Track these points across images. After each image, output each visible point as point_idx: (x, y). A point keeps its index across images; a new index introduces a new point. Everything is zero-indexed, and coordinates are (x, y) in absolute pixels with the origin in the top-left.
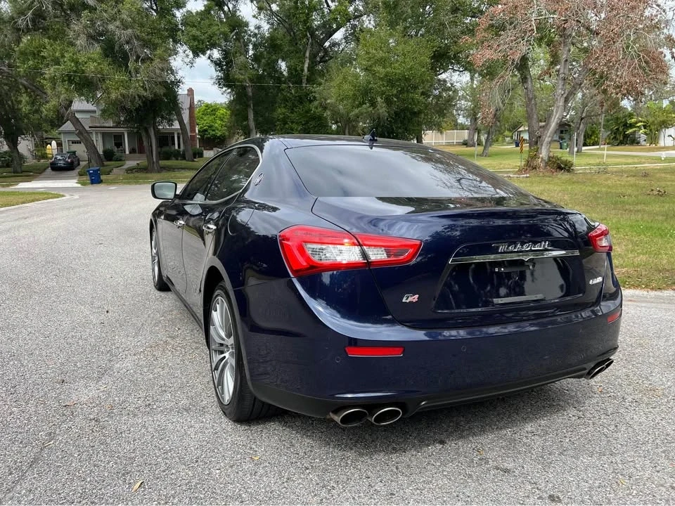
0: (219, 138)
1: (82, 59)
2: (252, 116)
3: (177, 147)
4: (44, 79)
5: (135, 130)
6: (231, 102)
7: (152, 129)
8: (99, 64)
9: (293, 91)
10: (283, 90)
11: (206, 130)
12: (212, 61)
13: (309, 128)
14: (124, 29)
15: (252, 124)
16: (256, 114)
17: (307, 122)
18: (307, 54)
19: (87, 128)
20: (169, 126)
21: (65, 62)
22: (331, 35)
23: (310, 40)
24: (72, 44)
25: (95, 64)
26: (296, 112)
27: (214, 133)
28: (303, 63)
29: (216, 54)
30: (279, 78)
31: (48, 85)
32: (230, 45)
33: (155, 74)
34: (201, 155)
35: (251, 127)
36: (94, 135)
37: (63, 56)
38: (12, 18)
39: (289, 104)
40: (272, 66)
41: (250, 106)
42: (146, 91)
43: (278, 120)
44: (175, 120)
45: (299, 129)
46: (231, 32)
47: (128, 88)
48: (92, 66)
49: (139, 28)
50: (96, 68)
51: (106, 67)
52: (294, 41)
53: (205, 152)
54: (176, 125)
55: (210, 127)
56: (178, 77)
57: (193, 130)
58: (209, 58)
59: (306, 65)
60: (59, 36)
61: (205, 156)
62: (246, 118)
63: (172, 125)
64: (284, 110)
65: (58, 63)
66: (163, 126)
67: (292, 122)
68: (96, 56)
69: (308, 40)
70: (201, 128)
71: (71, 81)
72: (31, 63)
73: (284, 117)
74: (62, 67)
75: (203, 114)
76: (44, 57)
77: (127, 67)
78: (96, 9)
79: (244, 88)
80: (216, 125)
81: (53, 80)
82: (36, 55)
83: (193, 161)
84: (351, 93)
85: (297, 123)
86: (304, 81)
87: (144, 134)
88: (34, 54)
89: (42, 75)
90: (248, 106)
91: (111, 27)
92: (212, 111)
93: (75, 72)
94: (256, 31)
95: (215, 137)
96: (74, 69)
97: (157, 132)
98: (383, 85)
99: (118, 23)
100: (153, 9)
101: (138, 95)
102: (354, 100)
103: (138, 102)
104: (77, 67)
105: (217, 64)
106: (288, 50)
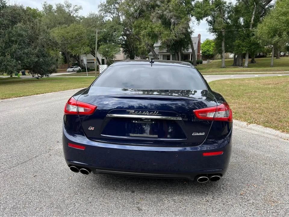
0: (211, 55)
1: (154, 27)
2: (224, 44)
3: (190, 60)
4: (141, 36)
5: (174, 53)
6: (216, 39)
7: (180, 53)
8: (159, 28)
9: (245, 32)
10: (240, 32)
11: (205, 52)
12: (208, 21)
13: (251, 49)
14: (170, 13)
15: (223, 48)
16: (226, 44)
17: (250, 46)
18: (254, 13)
19: (157, 53)
20: (187, 51)
21: (148, 28)
22: (270, 2)
23: (256, 6)
24: (152, 21)
25: (158, 28)
26: (245, 42)
27: (209, 53)
28: (251, 18)
29: (210, 18)
30: (238, 26)
31: (142, 37)
32: (216, 13)
33: (180, 30)
34: (201, 63)
35: (223, 50)
36: (160, 56)
37: (148, 26)
38: (133, 13)
39: (242, 38)
40: (236, 21)
41: (223, 40)
42: (176, 38)
43: (236, 46)
44: (190, 48)
45: (246, 49)
46: (216, 8)
47: (169, 37)
48: (157, 29)
49: (175, 12)
50: (158, 30)
51: (162, 29)
52: (247, 8)
53: (203, 61)
54: (190, 50)
55: (208, 50)
56: (192, 30)
57: (199, 52)
58: (207, 20)
59: (253, 18)
60: (147, 18)
61: (203, 63)
62: (221, 46)
63: (188, 50)
64: (239, 41)
65: (146, 29)
66: (185, 52)
67: (243, 47)
68: (159, 25)
69: (254, 6)
70: (204, 51)
71: (149, 35)
72: (137, 30)
73: (239, 44)
74: (147, 30)
75: (205, 45)
76: (142, 27)
77: (170, 28)
78: (160, 6)
79: (221, 32)
80: (210, 49)
81: (144, 36)
82: (139, 27)
83: (197, 66)
84: (266, 32)
85: (245, 47)
86: (251, 26)
87: (176, 55)
88: (138, 26)
89: (140, 34)
90: (222, 40)
91: (165, 13)
92: (209, 43)
93: (151, 32)
94: (229, 5)
95: (209, 55)
96: (151, 31)
97: (182, 54)
98: (284, 26)
99: (168, 11)
100: (183, 2)
101: (173, 39)
102: (269, 35)
103: (173, 42)
104: (152, 30)
105: (210, 23)
106: (244, 12)
